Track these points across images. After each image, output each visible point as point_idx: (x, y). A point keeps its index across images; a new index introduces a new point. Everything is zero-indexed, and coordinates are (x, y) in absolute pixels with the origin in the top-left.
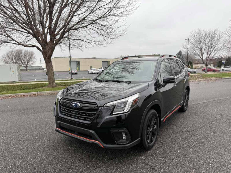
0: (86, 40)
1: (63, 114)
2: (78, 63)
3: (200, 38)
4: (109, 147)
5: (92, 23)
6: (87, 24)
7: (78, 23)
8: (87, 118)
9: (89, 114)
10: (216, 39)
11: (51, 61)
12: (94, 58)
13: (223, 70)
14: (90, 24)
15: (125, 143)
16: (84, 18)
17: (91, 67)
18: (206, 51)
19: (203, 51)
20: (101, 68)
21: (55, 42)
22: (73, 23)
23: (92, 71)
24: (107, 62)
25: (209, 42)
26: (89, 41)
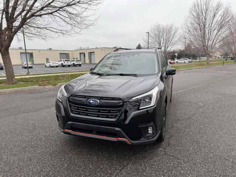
0: (52, 29)
1: (75, 114)
2: (31, 55)
3: (159, 32)
4: (137, 143)
5: (59, 10)
6: (53, 11)
7: (42, 9)
8: (110, 115)
9: (112, 110)
10: (172, 33)
11: (8, 53)
12: (50, 49)
13: (177, 62)
14: (56, 11)
15: (151, 137)
16: (50, 4)
17: (47, 60)
18: (164, 45)
19: (161, 45)
20: (61, 61)
21: (13, 30)
22: (36, 9)
23: (51, 64)
24: (65, 55)
25: (166, 36)
26: (54, 30)
